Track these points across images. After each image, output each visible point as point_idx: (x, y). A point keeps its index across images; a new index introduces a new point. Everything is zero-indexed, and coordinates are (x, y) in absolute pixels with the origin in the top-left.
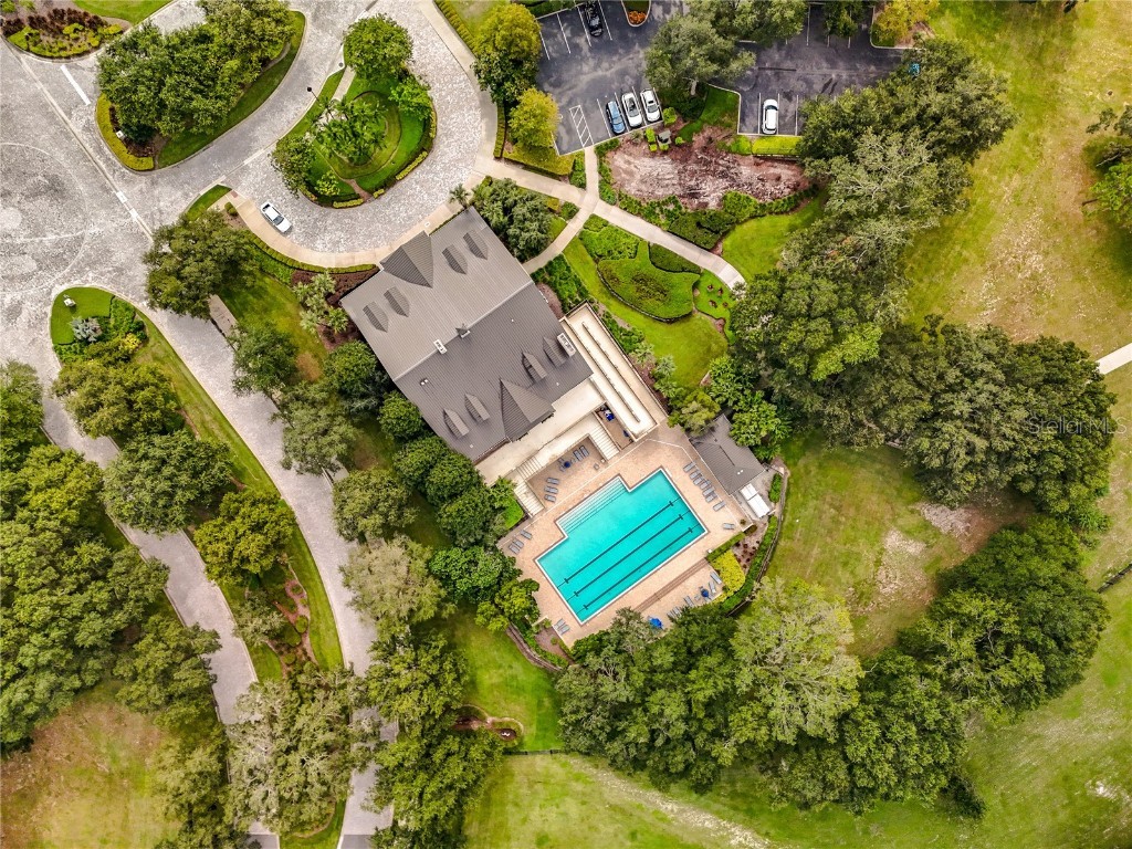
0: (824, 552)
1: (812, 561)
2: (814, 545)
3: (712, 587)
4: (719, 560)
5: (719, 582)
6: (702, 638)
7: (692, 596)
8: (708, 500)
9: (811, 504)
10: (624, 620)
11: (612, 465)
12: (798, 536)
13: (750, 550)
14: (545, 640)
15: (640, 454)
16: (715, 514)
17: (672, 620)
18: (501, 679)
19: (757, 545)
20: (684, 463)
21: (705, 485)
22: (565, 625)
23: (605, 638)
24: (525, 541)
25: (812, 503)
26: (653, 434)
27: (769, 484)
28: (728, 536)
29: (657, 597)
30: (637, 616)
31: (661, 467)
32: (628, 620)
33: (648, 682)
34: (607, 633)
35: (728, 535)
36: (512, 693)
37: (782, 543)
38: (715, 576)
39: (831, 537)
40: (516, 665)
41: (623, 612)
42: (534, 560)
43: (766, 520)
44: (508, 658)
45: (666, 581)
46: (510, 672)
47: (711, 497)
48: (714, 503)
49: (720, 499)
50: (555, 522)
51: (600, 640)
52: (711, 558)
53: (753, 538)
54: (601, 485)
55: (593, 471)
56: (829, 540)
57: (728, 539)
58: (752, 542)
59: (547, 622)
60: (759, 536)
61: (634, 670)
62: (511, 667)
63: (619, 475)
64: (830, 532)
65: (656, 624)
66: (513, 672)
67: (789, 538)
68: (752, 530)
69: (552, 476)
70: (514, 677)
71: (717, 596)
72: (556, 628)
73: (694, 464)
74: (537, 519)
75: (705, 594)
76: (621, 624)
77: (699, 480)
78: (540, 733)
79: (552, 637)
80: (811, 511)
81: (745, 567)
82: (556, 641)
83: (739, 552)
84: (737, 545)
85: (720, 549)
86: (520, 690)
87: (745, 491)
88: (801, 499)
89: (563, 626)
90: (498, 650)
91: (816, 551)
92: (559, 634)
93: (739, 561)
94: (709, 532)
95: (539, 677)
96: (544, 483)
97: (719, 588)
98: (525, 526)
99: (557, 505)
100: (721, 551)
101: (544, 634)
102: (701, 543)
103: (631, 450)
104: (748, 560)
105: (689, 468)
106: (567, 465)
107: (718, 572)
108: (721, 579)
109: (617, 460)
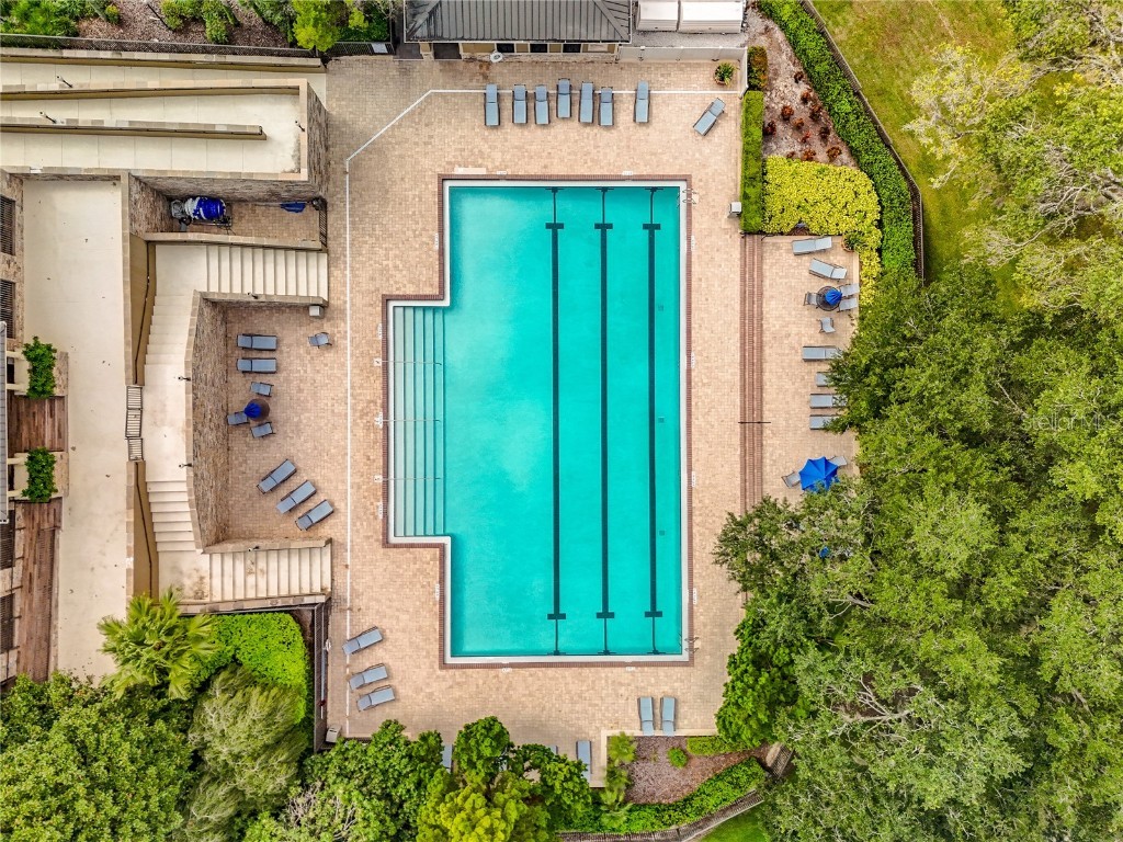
3: (826, 271)
4: (774, 205)
5: (826, 243)
6: (960, 378)
7: (810, 335)
8: (606, 119)
10: (754, 556)
11: (346, 298)
13: (802, 113)
14: (663, 779)
15: (372, 209)
16: (652, 133)
17: (839, 427)
19: (802, 88)
20: (473, 118)
21: (564, 101)
22: (657, 704)
23: (764, 642)
24: (380, 654)
26: (323, 132)
28: (730, 138)
29: (752, 424)
31: (443, 179)
32: (761, 546)
33: (999, 627)
34: (757, 626)
35: (729, 136)
37: (839, 35)
38: (803, 243)
41: (733, 541)
42: (443, 665)
43: (757, 22)
45: (731, 373)
47: (606, 109)
48: (625, 117)
49: (626, 93)
50: (386, 543)
51: (761, 661)
52: (755, 222)
53: (779, 84)
54: (378, 362)
55: (330, 356)
57: (739, 145)
58: (788, 91)
59: (619, 743)
60: (783, 62)
61: (931, 645)
63: (386, 300)
65: (821, 475)
69: (265, 470)
72: (649, 732)
73: (492, 90)
74: (345, 585)
75: (830, 301)
76: (761, 570)
77: (542, 107)
79: (663, 756)
81: (832, 157)
82: (681, 751)
83: (787, 142)
84: (769, 132)
85: (749, 180)
89: (657, 708)
92: (669, 732)
93: (810, 157)
94: (686, 179)
96: (270, 502)
97: (840, 257)
98: (343, 625)
99: (347, 509)
100: (755, 179)
101: (644, 771)
102: (701, 222)
103: (342, 221)
104: (824, 134)
105: (496, 114)
106: (257, 412)
107: (800, 230)
108: (823, 233)
109: (344, 275)
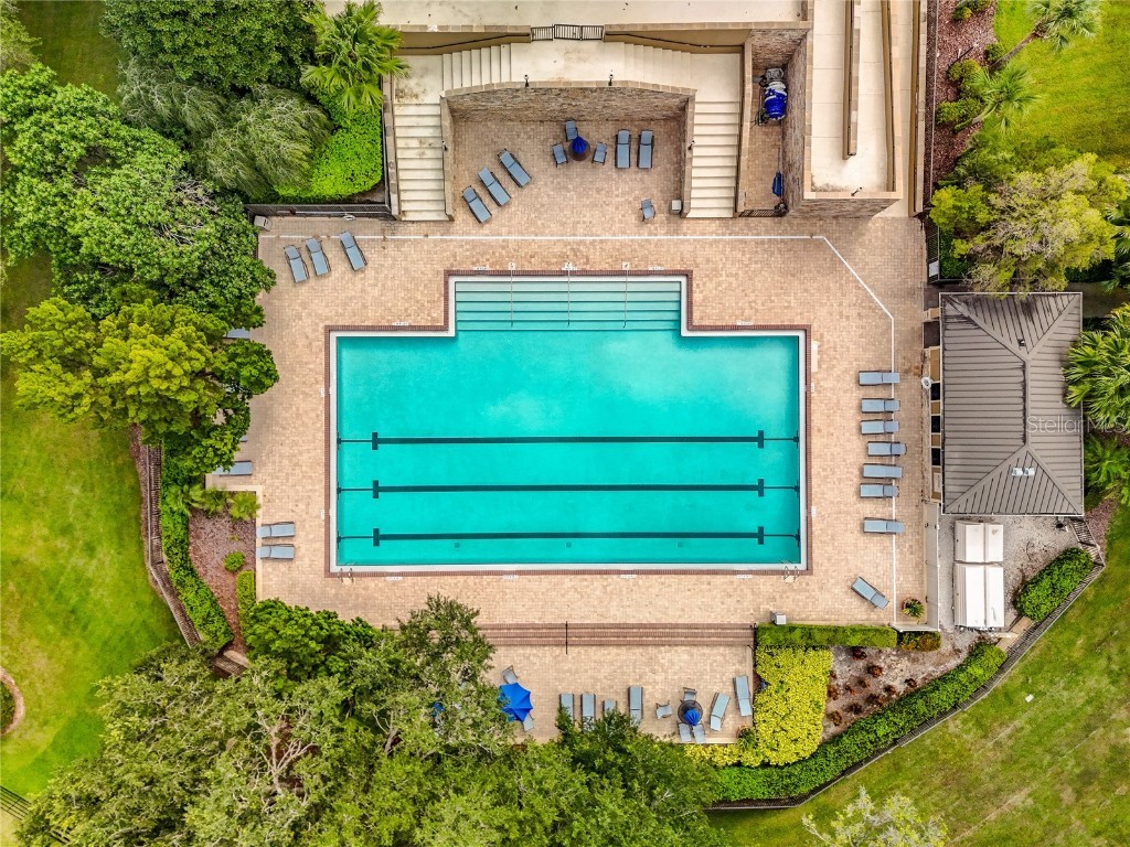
0: (1034, 815)
1: (993, 816)
2: (1024, 782)
3: (718, 710)
4: (783, 657)
5: (746, 709)
8: (867, 491)
9: (1091, 683)
10: (435, 637)
11: (689, 235)
12: (1004, 733)
13: (875, 686)
14: (213, 547)
15: (777, 260)
16: (852, 537)
17: (563, 723)
18: (48, 564)
19: (900, 687)
20: (866, 359)
21: (884, 449)
22: (288, 541)
23: (351, 647)
24: (340, 268)
25: (1096, 681)
26: (851, 214)
27: (1040, 564)
29: (565, 636)
30: (481, 648)
31: (806, 330)
32: (446, 644)
34: (367, 640)
35: (851, 613)
36: (52, 616)
37: (954, 724)
38: (745, 687)
39: (1079, 794)
40: (107, 553)
41: (451, 614)
42: (329, 330)
43: (965, 641)
44: (101, 525)
45: (617, 614)
46: (78, 560)
47: (877, 490)
48: (869, 509)
49: (893, 510)
50: (449, 273)
51: (331, 644)
52: (766, 638)
53: (905, 663)
54: (626, 266)
55: (633, 219)
56: (1068, 795)
57: (843, 623)
58: (897, 672)
59: (250, 503)
60: (926, 667)
62: (90, 549)
63: (688, 274)
64: (1087, 777)
65: (515, 704)
66: (91, 569)
67: (979, 724)
68: (922, 642)
69: (521, 156)
70: (82, 582)
71: (716, 737)
72: (260, 533)
73: (894, 378)
74: (408, 234)
75: (688, 714)
76: (422, 642)
77: (878, 427)
78: (54, 758)
79: (237, 547)
80: (1080, 698)
81: (832, 716)
82: (240, 566)
83: (846, 671)
84: (856, 653)
85: (808, 632)
86: (73, 620)
87: (972, 535)
88: (1077, 654)
89: (283, 540)
90: (88, 487)
91: (1018, 799)
92: (260, 552)
93: (832, 694)
94: (809, 570)
95: (144, 624)
96: (489, 162)
97: (732, 724)
98: (368, 231)
99: (483, 235)
100: (810, 639)
101: (222, 528)
102: (766, 585)
103: (764, 232)
104: (855, 709)
105: (871, 382)
106: (578, 150)
107: (760, 683)
108: (754, 705)
109: (712, 233)
